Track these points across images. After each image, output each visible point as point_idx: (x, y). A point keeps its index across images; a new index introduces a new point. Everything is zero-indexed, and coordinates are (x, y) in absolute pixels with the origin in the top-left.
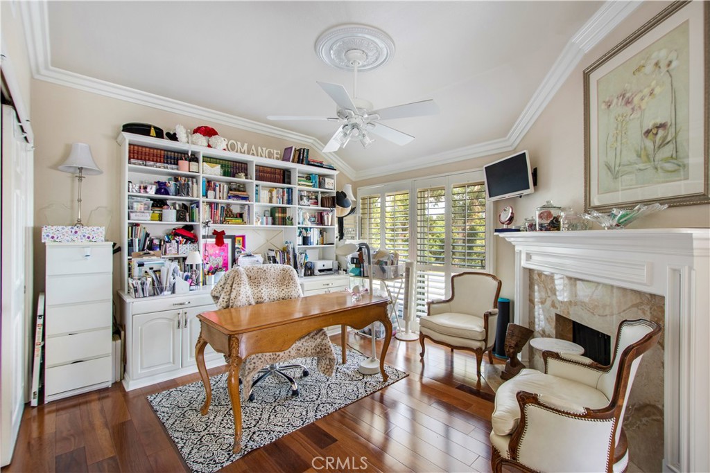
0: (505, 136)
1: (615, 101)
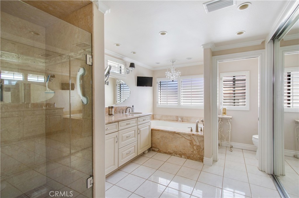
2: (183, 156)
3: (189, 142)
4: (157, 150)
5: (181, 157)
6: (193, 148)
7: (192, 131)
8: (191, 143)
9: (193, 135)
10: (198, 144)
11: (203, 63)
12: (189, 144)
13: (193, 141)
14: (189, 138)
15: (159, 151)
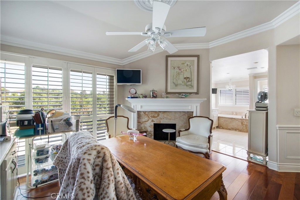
0: (122, 59)
1: (176, 68)
2: (237, 130)
3: (241, 123)
4: (222, 127)
5: (236, 131)
6: (243, 126)
7: (242, 118)
8: (242, 123)
9: (243, 119)
10: (246, 124)
11: (248, 79)
12: (241, 124)
13: (243, 122)
14: (241, 121)
15: (223, 128)
